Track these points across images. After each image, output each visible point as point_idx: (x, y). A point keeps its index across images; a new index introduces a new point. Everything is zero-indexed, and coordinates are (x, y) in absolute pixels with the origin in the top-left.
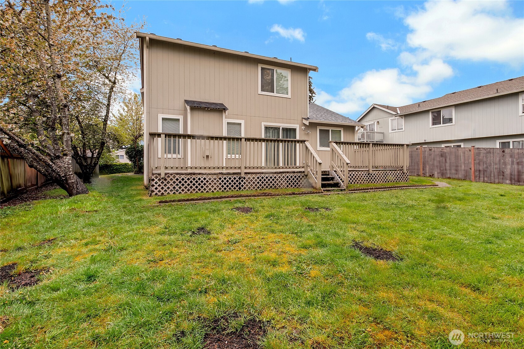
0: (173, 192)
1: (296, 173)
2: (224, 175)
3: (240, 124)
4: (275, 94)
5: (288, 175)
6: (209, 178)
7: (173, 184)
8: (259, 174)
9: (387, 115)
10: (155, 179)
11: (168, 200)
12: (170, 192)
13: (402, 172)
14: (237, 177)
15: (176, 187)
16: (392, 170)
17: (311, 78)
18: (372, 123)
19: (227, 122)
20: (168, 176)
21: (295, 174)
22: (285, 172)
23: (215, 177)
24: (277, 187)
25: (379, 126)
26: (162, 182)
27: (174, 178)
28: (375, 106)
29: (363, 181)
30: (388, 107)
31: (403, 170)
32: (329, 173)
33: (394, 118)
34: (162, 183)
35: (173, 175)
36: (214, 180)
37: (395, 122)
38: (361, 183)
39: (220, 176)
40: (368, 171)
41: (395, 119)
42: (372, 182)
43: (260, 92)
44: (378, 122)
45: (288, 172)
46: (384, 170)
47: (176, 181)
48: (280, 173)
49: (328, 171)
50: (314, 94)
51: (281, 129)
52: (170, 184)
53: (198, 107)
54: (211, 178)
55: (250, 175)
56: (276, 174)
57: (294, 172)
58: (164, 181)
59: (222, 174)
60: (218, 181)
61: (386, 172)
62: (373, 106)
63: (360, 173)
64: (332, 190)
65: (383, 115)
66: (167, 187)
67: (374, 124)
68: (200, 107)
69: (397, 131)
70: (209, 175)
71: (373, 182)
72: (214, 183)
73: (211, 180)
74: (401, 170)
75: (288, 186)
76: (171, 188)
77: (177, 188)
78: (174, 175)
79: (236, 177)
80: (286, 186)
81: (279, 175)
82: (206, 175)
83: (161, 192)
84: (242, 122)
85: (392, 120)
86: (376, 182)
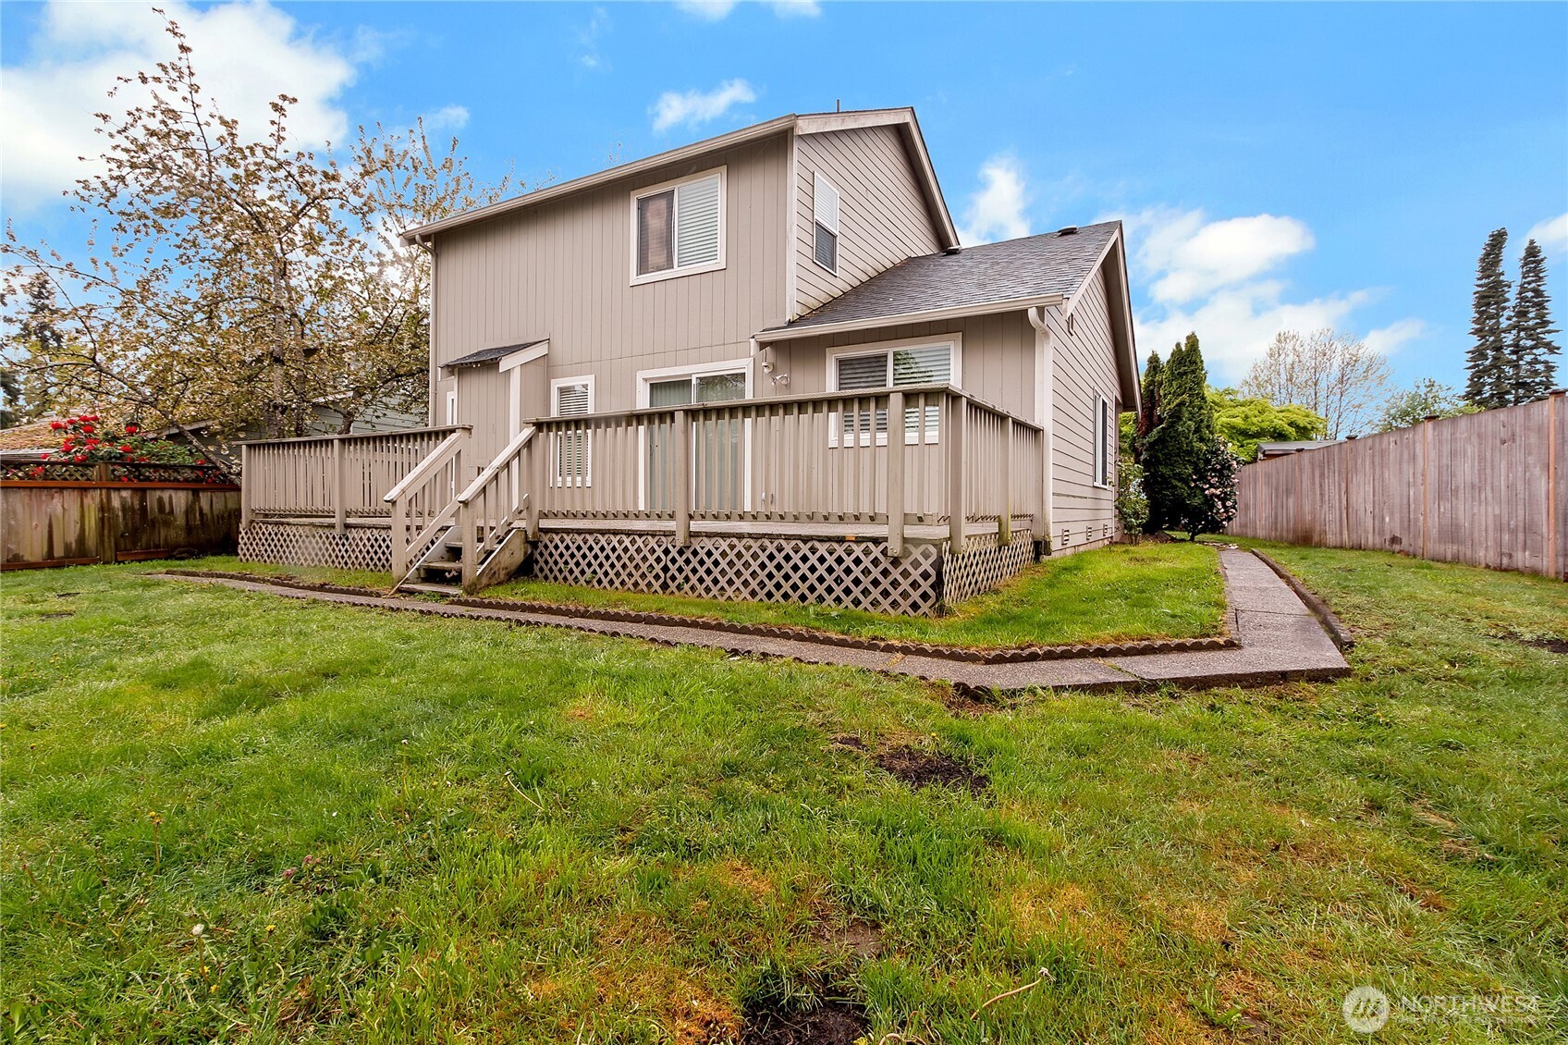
0: (258, 558)
4: (675, 271)
6: (299, 533)
10: (242, 531)
13: (884, 552)
16: (812, 538)
19: (559, 389)
23: (307, 531)
27: (261, 530)
29: (650, 577)
31: (886, 540)
35: (259, 526)
36: (305, 539)
38: (635, 585)
39: (314, 531)
42: (693, 588)
43: (634, 278)
46: (764, 535)
51: (694, 382)
54: (303, 534)
59: (313, 525)
61: (779, 549)
63: (640, 542)
64: (420, 593)
70: (299, 527)
71: (701, 588)
72: (305, 545)
73: (302, 539)
74: (874, 541)
76: (257, 550)
84: (590, 381)
86: (715, 591)
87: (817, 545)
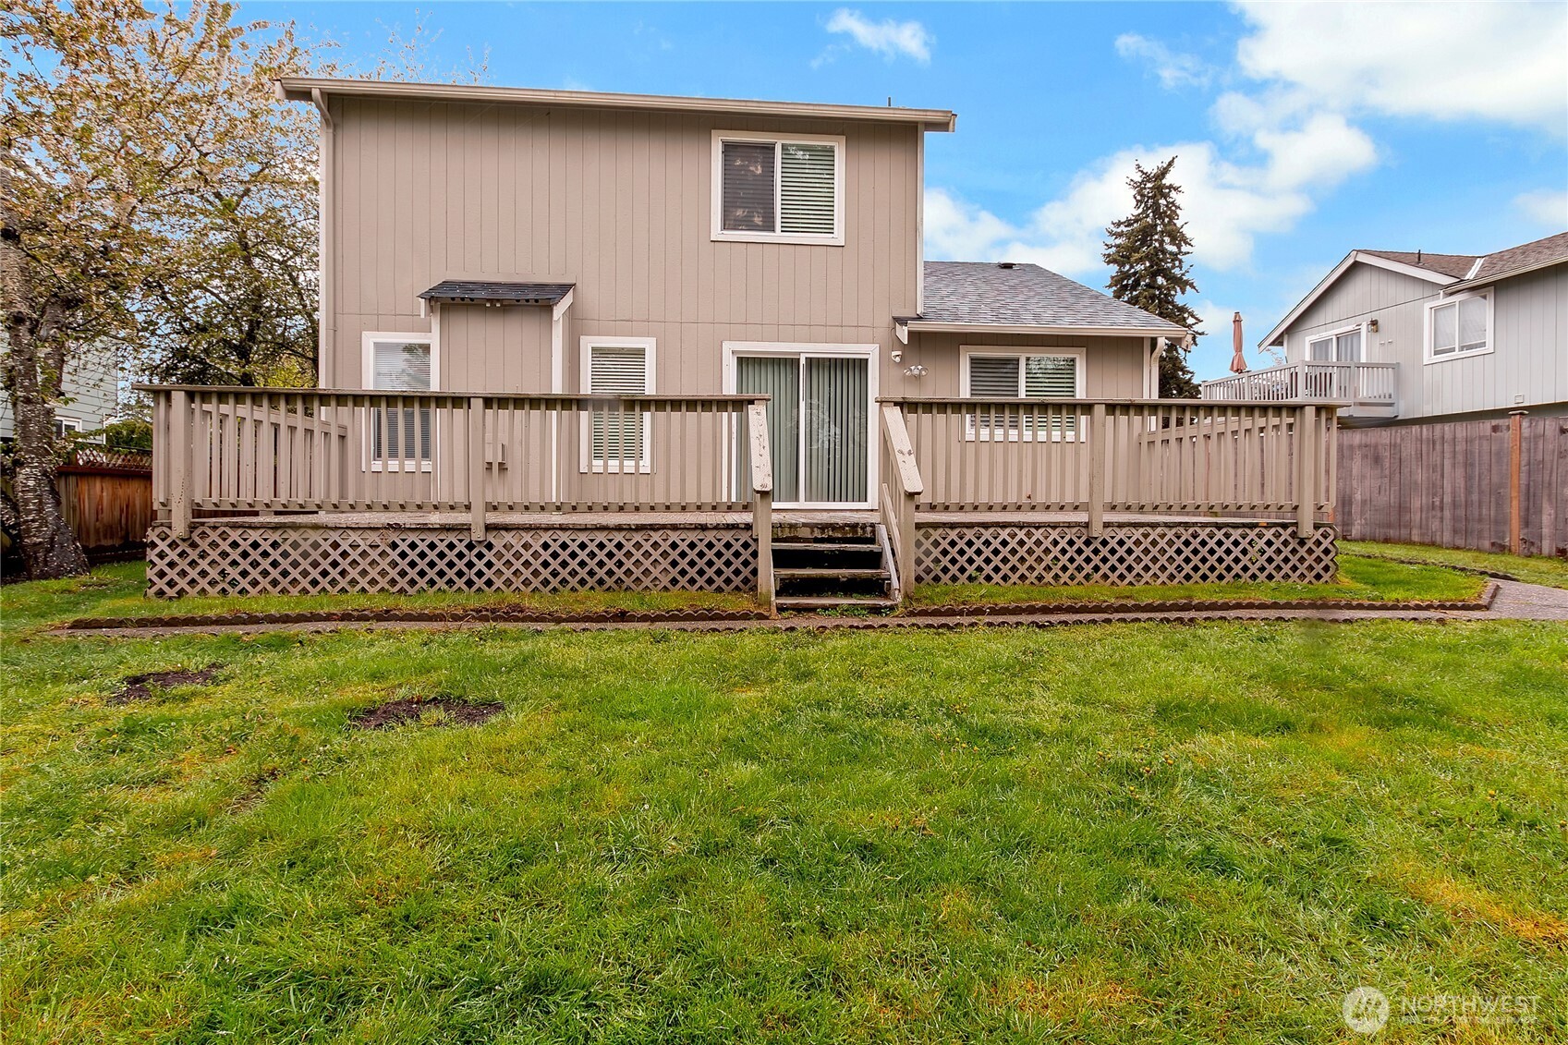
0: (219, 587)
1: (715, 532)
2: (410, 534)
3: (640, 353)
4: (778, 236)
5: (674, 536)
6: (350, 541)
7: (219, 559)
8: (550, 532)
9: (1412, 292)
10: (158, 541)
11: (198, 613)
12: (208, 588)
13: (1294, 535)
14: (461, 541)
15: (229, 570)
16: (1227, 525)
17: (1176, 189)
18: (1350, 328)
19: (593, 349)
20: (204, 533)
21: (710, 536)
22: (663, 527)
23: (374, 537)
24: (628, 581)
25: (1377, 339)
26: (184, 552)
27: (224, 540)
28: (1362, 258)
29: (1056, 570)
30: (1419, 260)
31: (1296, 524)
32: (873, 532)
33: (1442, 300)
34: (182, 554)
35: (219, 531)
36: (369, 550)
37: (1452, 321)
38: (1040, 578)
39: (394, 537)
40: (1087, 525)
41: (1452, 305)
42: (1105, 577)
43: (717, 232)
44: (1374, 323)
45: (675, 527)
46: (1180, 524)
47: (229, 550)
48: (640, 528)
49: (873, 525)
50: (1186, 243)
51: (803, 362)
52: (208, 560)
53: (463, 299)
54: (361, 542)
55: (513, 533)
56: (623, 533)
57: (703, 528)
58: (189, 550)
59: (396, 527)
60: (383, 554)
61: (1195, 536)
62: (1350, 262)
63: (1038, 534)
64: (825, 608)
65: (1395, 291)
66: (198, 569)
67: (1356, 333)
68: (472, 300)
69: (1457, 354)
70: (350, 532)
71: (1114, 577)
72: (369, 560)
73: (359, 550)
74: (1285, 526)
75: (674, 581)
76: (213, 573)
77: (233, 573)
78: (223, 529)
79: (456, 542)
80: (665, 581)
81: (638, 537)
82: (341, 531)
83: (177, 588)
84: (649, 344)
85: (1437, 310)
86: (1130, 578)
87: (1231, 531)
